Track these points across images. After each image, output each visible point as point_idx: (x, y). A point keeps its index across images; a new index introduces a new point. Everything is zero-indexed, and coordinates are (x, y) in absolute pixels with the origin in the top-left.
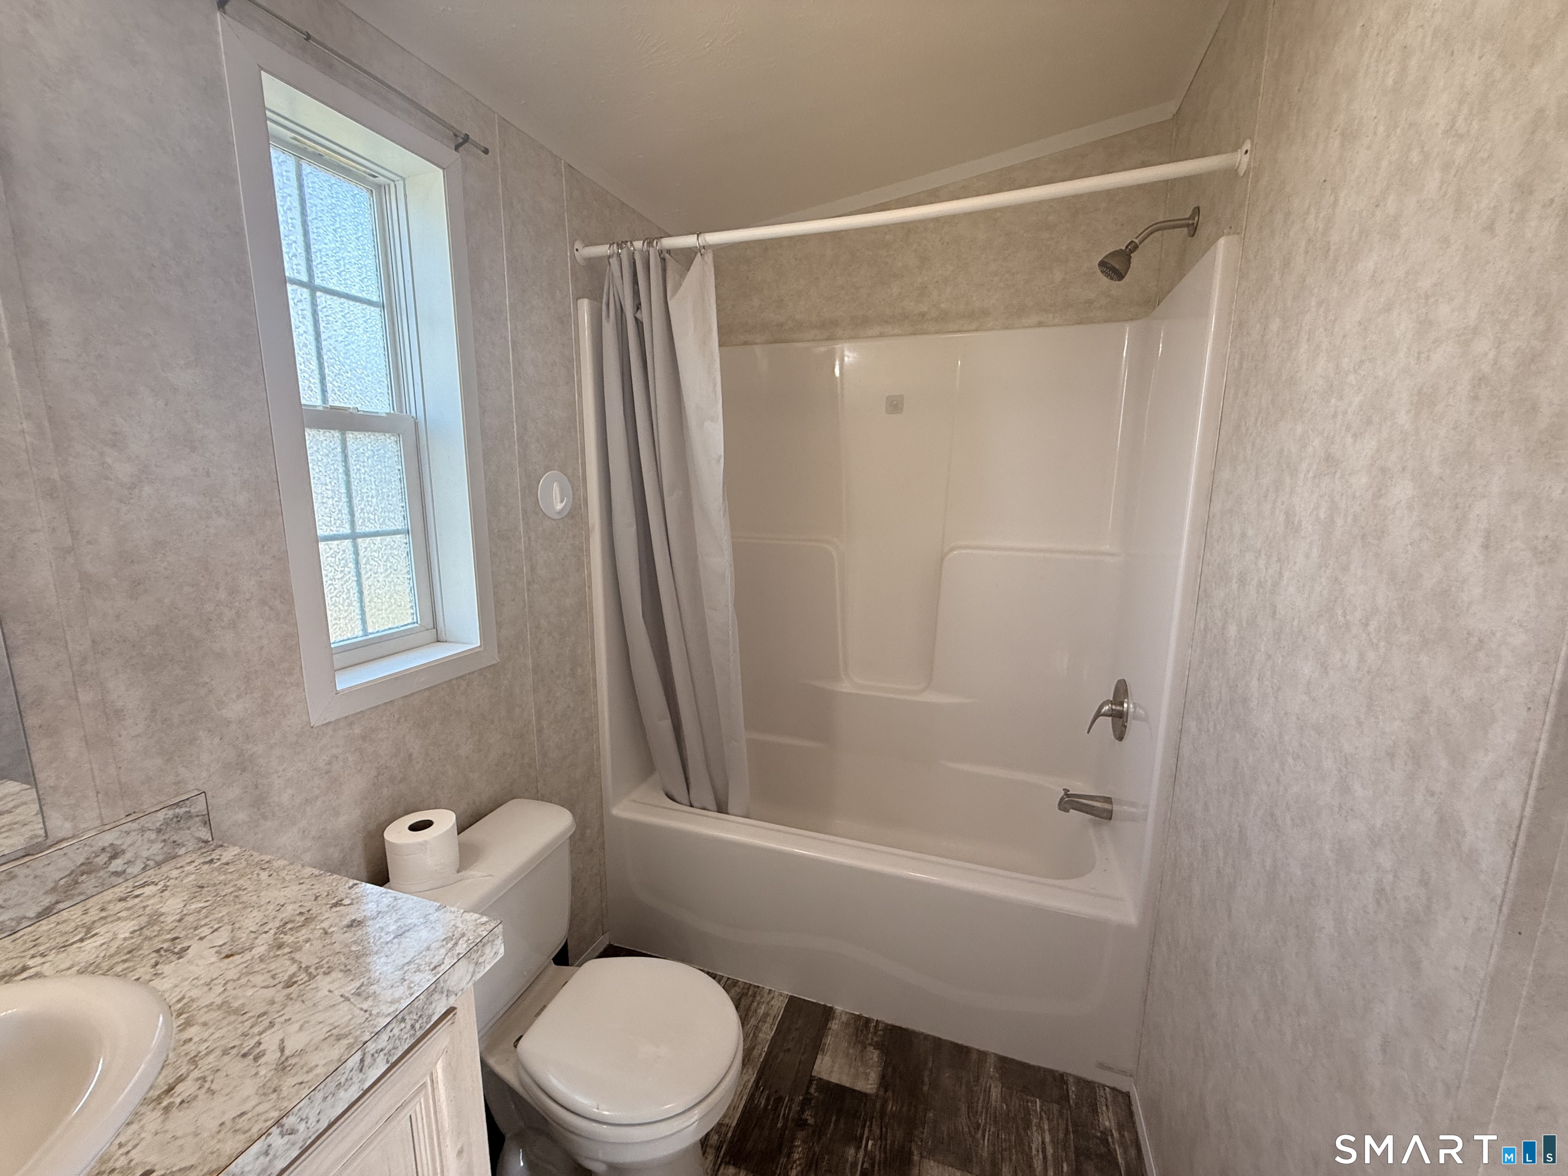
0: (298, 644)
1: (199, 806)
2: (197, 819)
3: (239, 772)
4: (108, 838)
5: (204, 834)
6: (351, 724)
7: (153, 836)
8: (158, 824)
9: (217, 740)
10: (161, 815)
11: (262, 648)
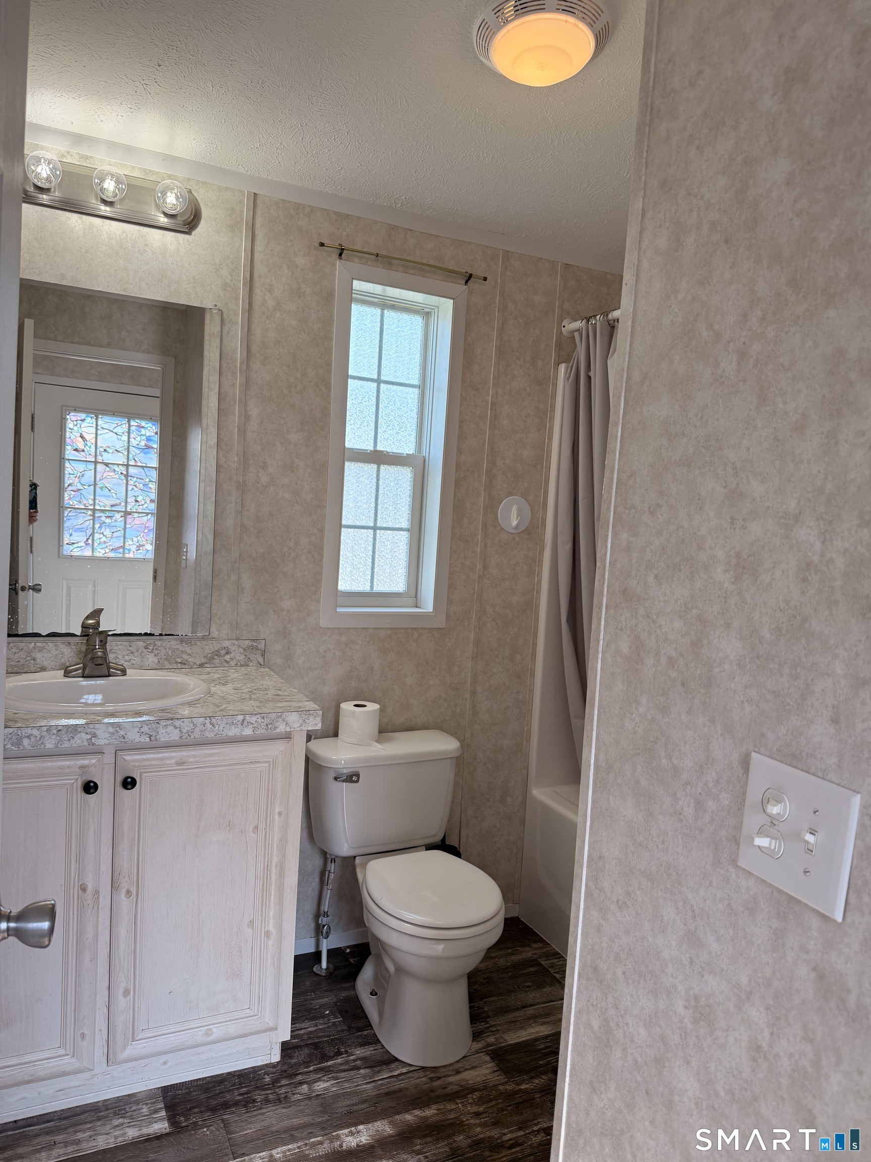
0: (322, 579)
1: (261, 646)
2: (260, 651)
3: (283, 637)
4: (227, 644)
5: (261, 660)
6: (341, 634)
7: (242, 651)
8: (245, 646)
9: (276, 617)
10: (247, 642)
11: (305, 576)
